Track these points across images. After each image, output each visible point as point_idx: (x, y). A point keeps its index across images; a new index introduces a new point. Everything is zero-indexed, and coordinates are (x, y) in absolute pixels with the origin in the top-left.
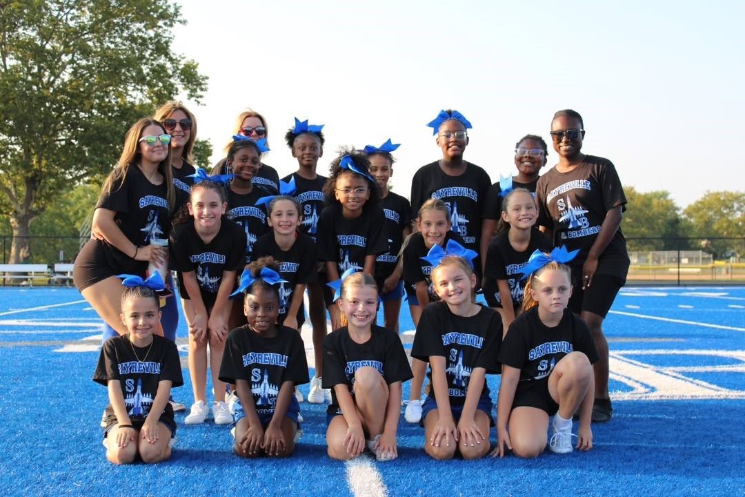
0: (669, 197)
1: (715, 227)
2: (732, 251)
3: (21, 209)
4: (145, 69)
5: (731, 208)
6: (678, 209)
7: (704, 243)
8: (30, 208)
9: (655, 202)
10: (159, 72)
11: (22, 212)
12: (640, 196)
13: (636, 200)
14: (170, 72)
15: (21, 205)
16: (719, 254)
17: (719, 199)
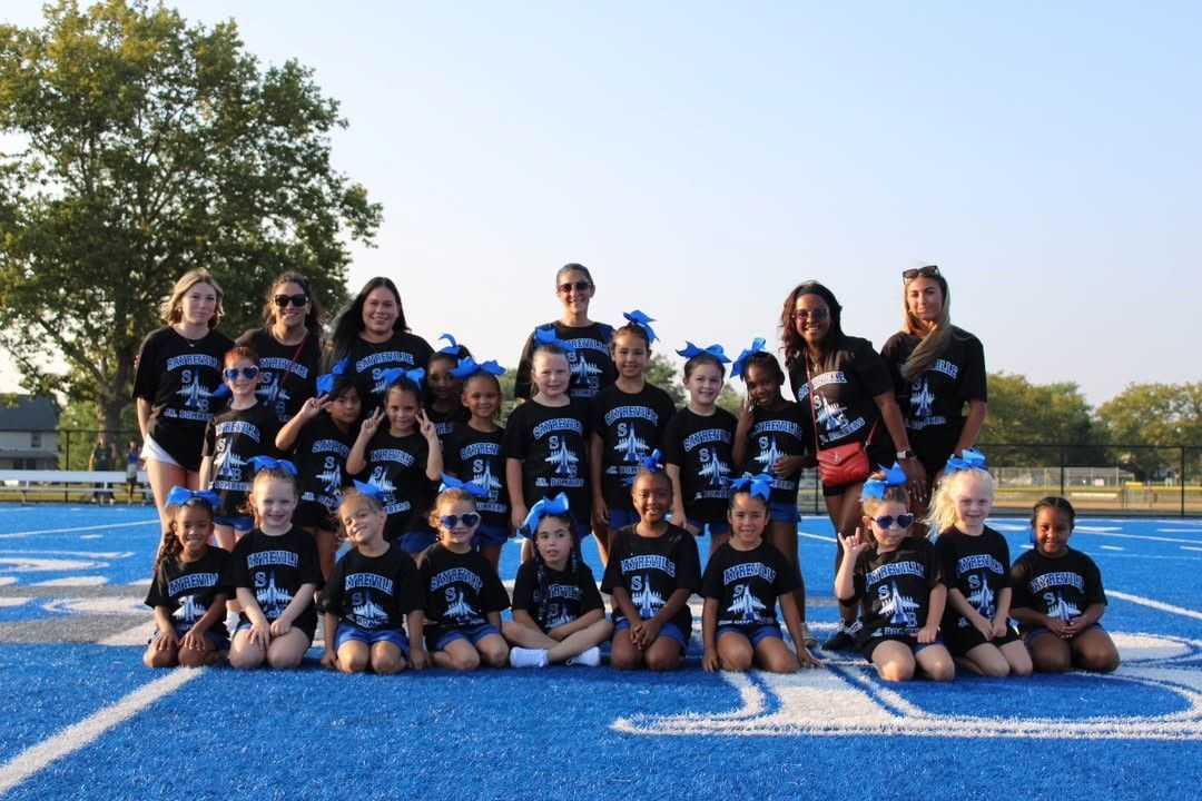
0: (1078, 392)
1: (1143, 433)
2: (1168, 470)
3: (111, 392)
4: (291, 195)
5: (1165, 408)
6: (1088, 408)
7: (1126, 457)
8: (124, 391)
9: (1055, 398)
10: (311, 199)
11: (112, 397)
12: (1033, 390)
13: (1027, 395)
14: (328, 199)
15: (111, 388)
16: (1148, 473)
17: (1147, 395)
